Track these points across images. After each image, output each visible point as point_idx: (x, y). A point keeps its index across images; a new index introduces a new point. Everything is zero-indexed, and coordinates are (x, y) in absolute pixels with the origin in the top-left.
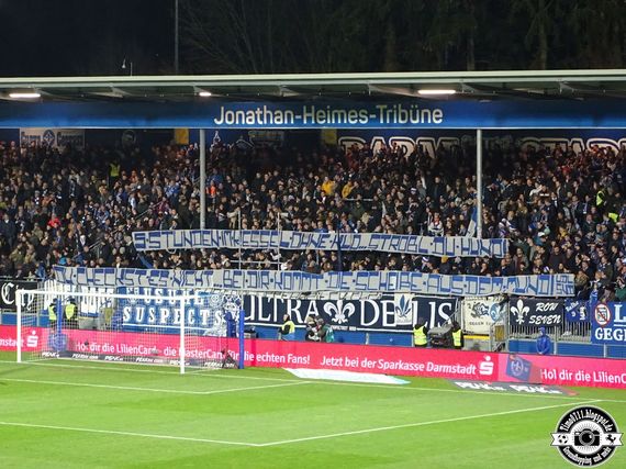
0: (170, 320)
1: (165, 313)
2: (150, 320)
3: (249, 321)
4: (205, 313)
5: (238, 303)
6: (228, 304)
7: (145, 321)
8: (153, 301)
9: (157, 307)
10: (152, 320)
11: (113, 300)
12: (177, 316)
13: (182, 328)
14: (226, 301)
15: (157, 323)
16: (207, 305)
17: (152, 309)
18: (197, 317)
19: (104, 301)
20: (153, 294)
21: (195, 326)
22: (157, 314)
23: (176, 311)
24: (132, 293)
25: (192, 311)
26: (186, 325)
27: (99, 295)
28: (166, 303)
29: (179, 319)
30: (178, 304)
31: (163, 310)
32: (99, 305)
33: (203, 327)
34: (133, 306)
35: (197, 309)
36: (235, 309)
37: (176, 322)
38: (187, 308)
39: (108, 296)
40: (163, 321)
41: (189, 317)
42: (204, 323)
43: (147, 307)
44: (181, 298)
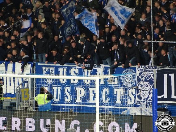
0: (85, 99)
1: (80, 92)
2: (66, 100)
3: (163, 99)
4: (119, 92)
5: (151, 82)
6: (141, 83)
7: (62, 101)
8: (68, 81)
9: (73, 87)
10: (68, 100)
11: (29, 80)
12: (91, 95)
13: (98, 107)
14: (139, 80)
15: (73, 101)
16: (121, 85)
17: (67, 89)
18: (112, 96)
19: (20, 82)
20: (68, 74)
21: (110, 104)
22: (73, 94)
23: (91, 90)
24: (48, 73)
25: (106, 90)
26: (101, 104)
27: (16, 75)
28: (81, 83)
29: (94, 98)
30: (92, 83)
31: (78, 89)
32: (16, 85)
33: (118, 105)
34: (50, 86)
35: (111, 88)
36: (148, 88)
37: (91, 101)
38: (101, 88)
39: (24, 76)
40: (78, 100)
41: (104, 97)
42: (119, 101)
43: (63, 87)
44: (96, 78)
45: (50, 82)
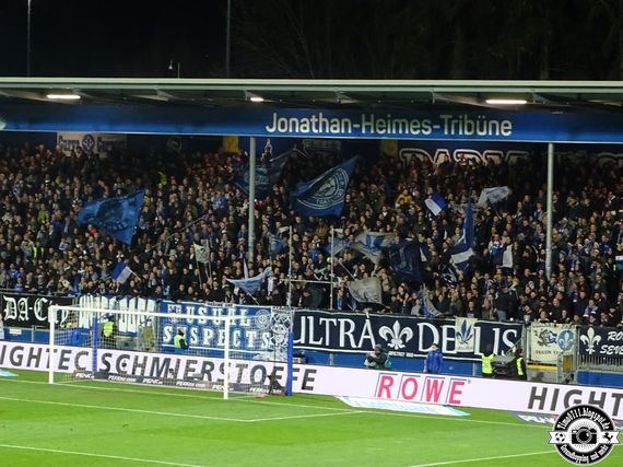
0: (214, 342)
1: (208, 334)
2: (192, 341)
3: (299, 344)
4: (251, 335)
5: (287, 325)
6: (276, 325)
8: (196, 320)
9: (200, 328)
10: (194, 341)
11: (152, 318)
12: (221, 337)
13: (227, 350)
14: (274, 322)
15: (200, 344)
16: (253, 327)
17: (194, 329)
18: (243, 339)
19: (143, 320)
20: (196, 313)
21: (241, 348)
22: (200, 335)
23: (221, 331)
24: (174, 311)
25: (237, 332)
26: (231, 348)
27: (138, 313)
28: (209, 324)
29: (223, 340)
30: (223, 324)
31: (206, 330)
32: (138, 323)
33: (249, 349)
34: (175, 326)
35: (243, 330)
36: (284, 331)
37: (220, 344)
38: (232, 329)
39: (147, 314)
40: (206, 342)
41: (235, 340)
42: (251, 345)
43: (189, 327)
44: (227, 319)
45: (175, 321)
